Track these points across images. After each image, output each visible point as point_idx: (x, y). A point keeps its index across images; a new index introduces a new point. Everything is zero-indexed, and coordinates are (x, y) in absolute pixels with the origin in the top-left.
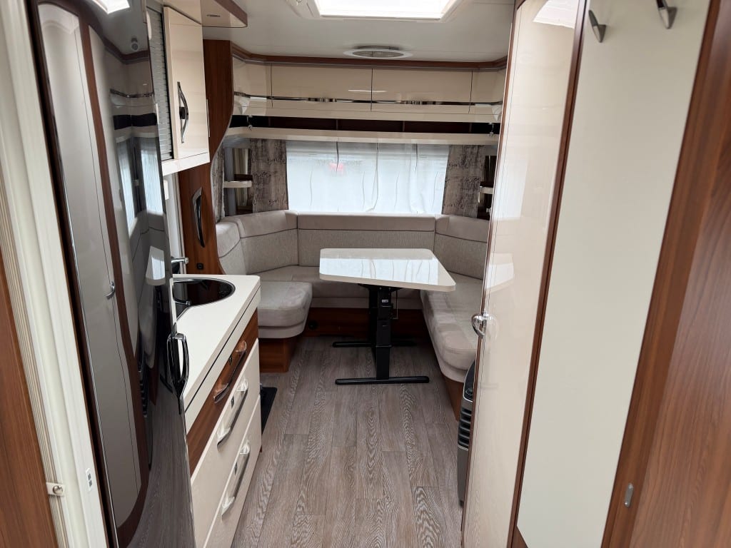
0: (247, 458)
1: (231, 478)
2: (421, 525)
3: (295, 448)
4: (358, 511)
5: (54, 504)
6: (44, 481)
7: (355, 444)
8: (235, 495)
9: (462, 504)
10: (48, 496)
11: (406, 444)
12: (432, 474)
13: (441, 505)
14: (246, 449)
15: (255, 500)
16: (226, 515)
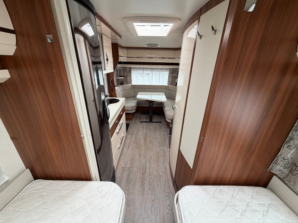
0: (123, 137)
1: (120, 141)
2: (161, 152)
3: (134, 136)
4: (147, 148)
5: (83, 139)
6: (81, 135)
7: (147, 135)
8: (121, 144)
9: (170, 147)
10: (82, 138)
11: (158, 135)
12: (164, 141)
13: (165, 147)
14: (123, 135)
15: (125, 146)
16: (119, 148)
